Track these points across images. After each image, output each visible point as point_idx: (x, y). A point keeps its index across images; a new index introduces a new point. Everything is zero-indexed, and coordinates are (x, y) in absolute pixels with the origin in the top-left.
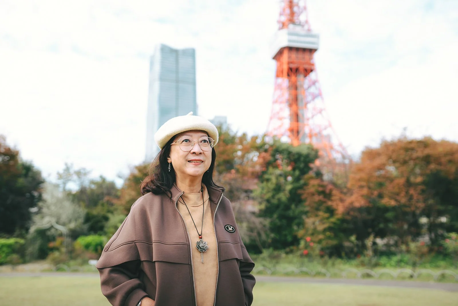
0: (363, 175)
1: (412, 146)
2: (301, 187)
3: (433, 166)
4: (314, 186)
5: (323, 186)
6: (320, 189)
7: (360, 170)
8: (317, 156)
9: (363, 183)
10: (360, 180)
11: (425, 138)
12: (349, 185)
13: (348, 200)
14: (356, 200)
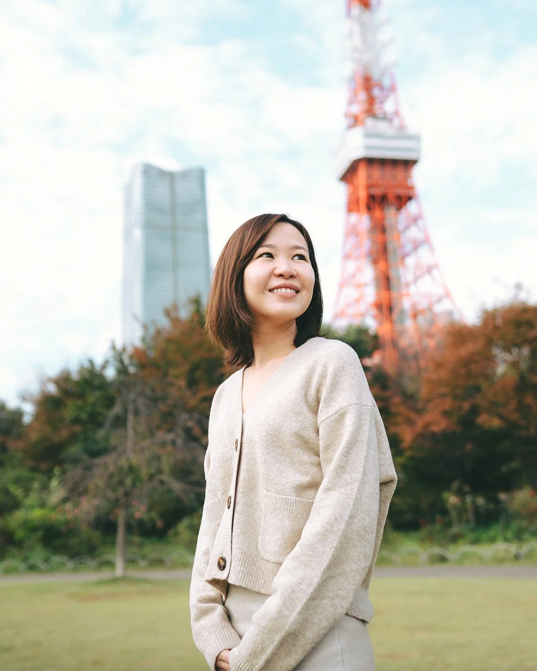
0: (444, 374)
1: (528, 316)
13: (420, 423)
14: (434, 420)
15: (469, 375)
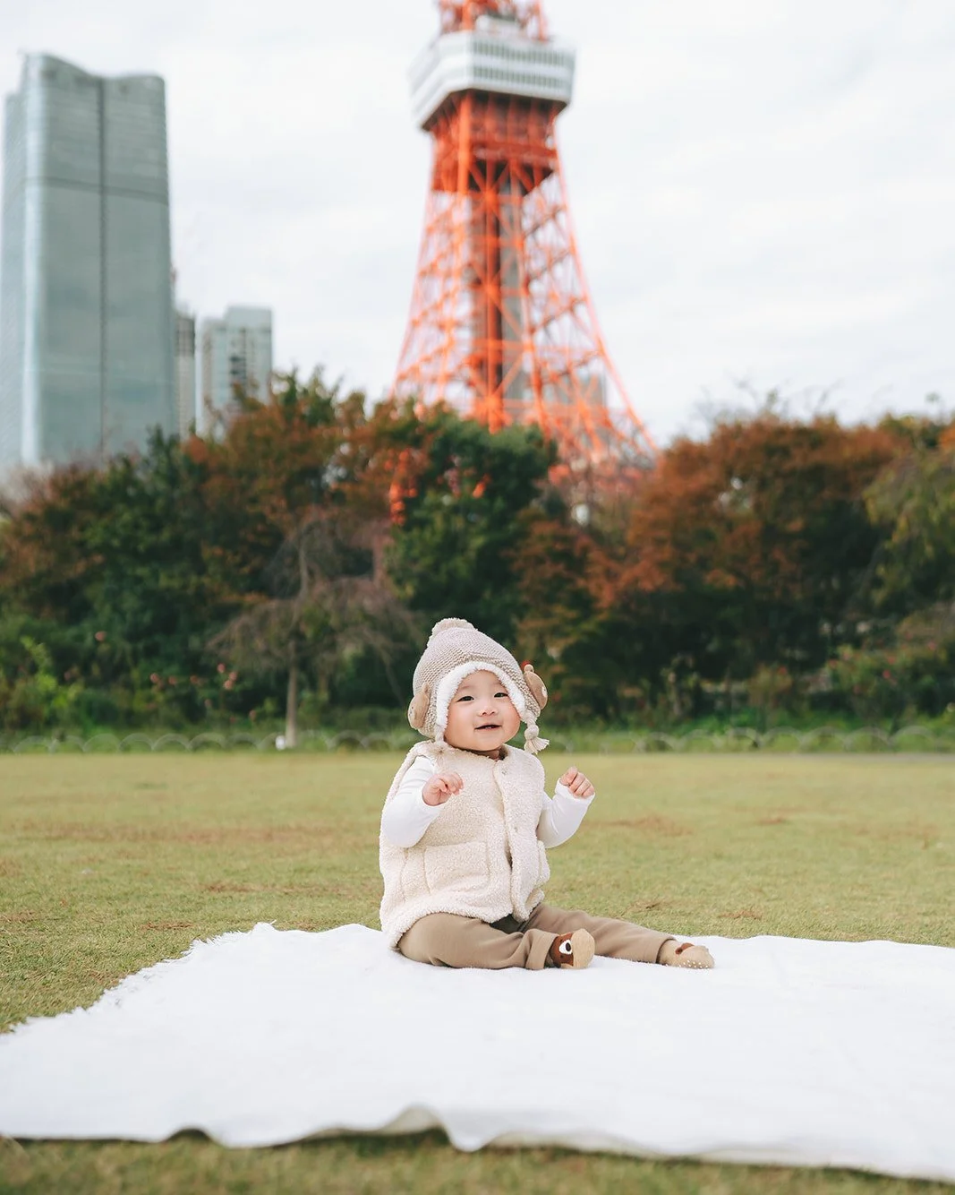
0: (664, 513)
1: (783, 441)
2: (509, 543)
3: (827, 494)
4: (542, 538)
5: (565, 539)
6: (559, 547)
7: (656, 500)
8: (553, 459)
9: (663, 534)
10: (655, 524)
11: (818, 420)
12: (630, 536)
13: (626, 575)
14: (646, 574)
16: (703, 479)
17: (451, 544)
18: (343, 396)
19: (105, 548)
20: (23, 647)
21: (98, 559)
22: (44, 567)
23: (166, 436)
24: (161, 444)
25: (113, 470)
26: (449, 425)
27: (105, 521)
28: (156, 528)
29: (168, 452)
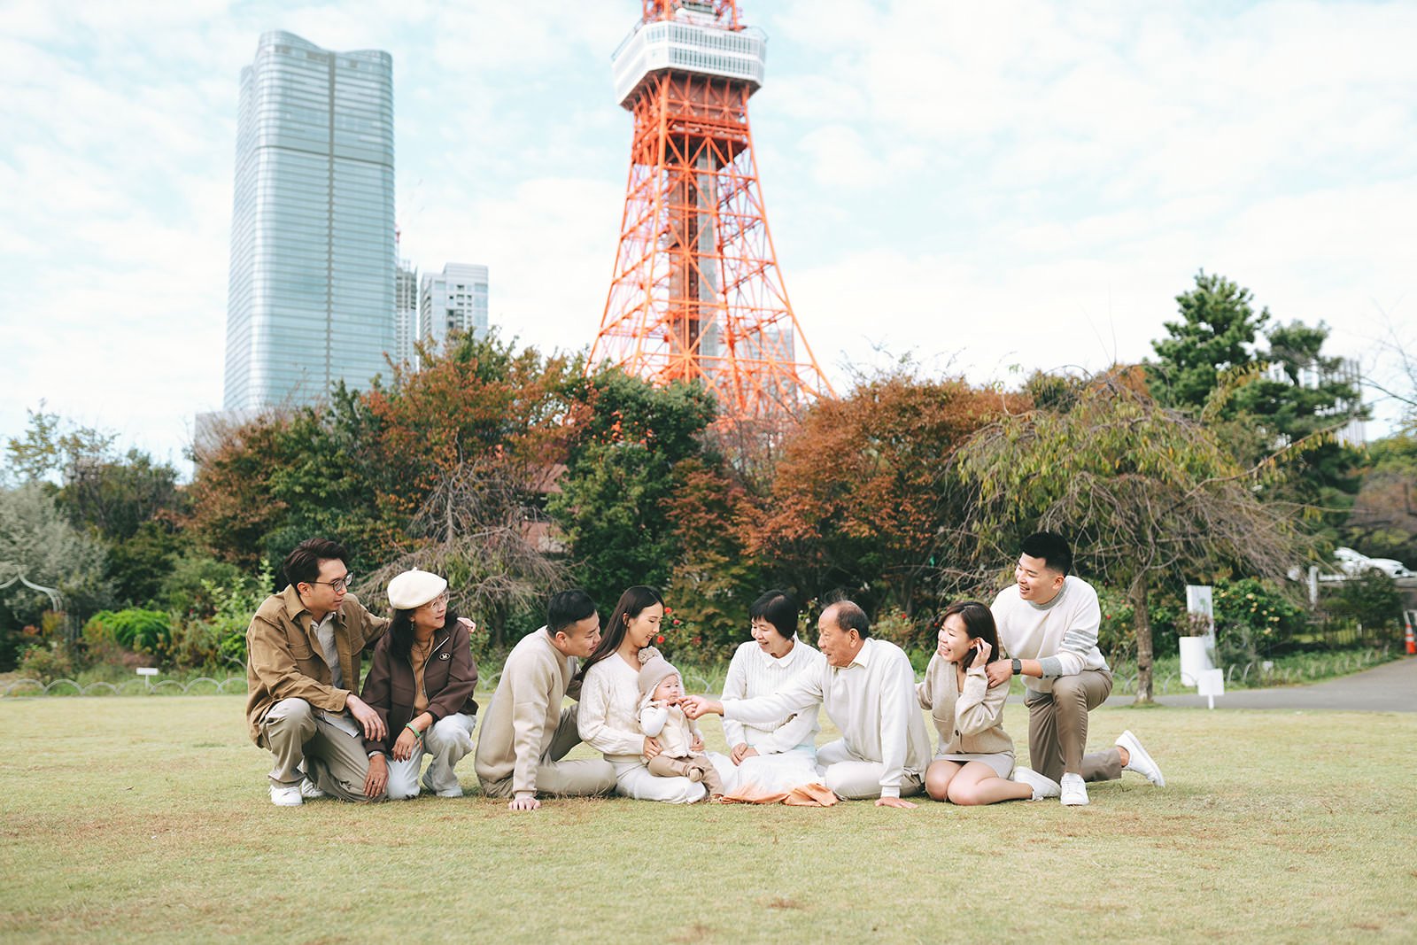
1: (913, 399)
2: (668, 491)
4: (697, 487)
5: (719, 489)
6: (713, 496)
7: (799, 452)
8: (710, 416)
9: (805, 485)
10: (797, 476)
11: (948, 382)
12: (777, 486)
13: (771, 524)
14: (789, 523)
15: (837, 469)
16: (840, 435)
17: (611, 493)
18: (517, 353)
19: (290, 496)
20: (204, 587)
21: (283, 505)
22: (229, 513)
23: (349, 390)
24: (345, 398)
25: (298, 420)
26: (614, 381)
27: (290, 469)
28: (337, 477)
29: (350, 404)
